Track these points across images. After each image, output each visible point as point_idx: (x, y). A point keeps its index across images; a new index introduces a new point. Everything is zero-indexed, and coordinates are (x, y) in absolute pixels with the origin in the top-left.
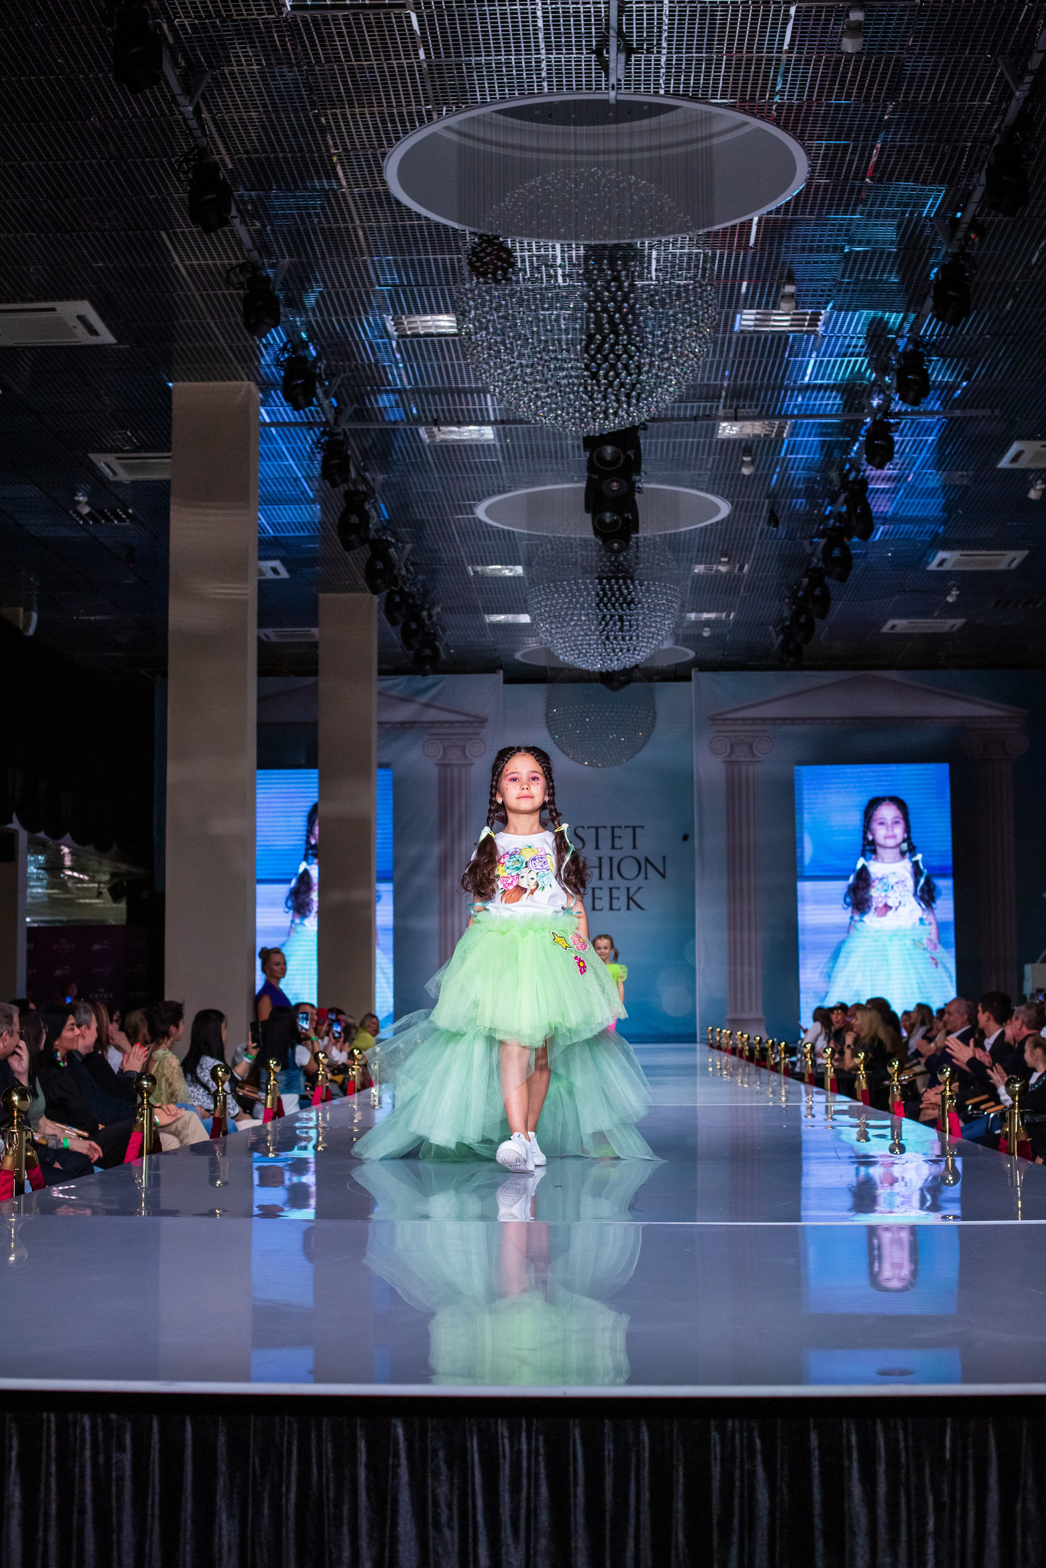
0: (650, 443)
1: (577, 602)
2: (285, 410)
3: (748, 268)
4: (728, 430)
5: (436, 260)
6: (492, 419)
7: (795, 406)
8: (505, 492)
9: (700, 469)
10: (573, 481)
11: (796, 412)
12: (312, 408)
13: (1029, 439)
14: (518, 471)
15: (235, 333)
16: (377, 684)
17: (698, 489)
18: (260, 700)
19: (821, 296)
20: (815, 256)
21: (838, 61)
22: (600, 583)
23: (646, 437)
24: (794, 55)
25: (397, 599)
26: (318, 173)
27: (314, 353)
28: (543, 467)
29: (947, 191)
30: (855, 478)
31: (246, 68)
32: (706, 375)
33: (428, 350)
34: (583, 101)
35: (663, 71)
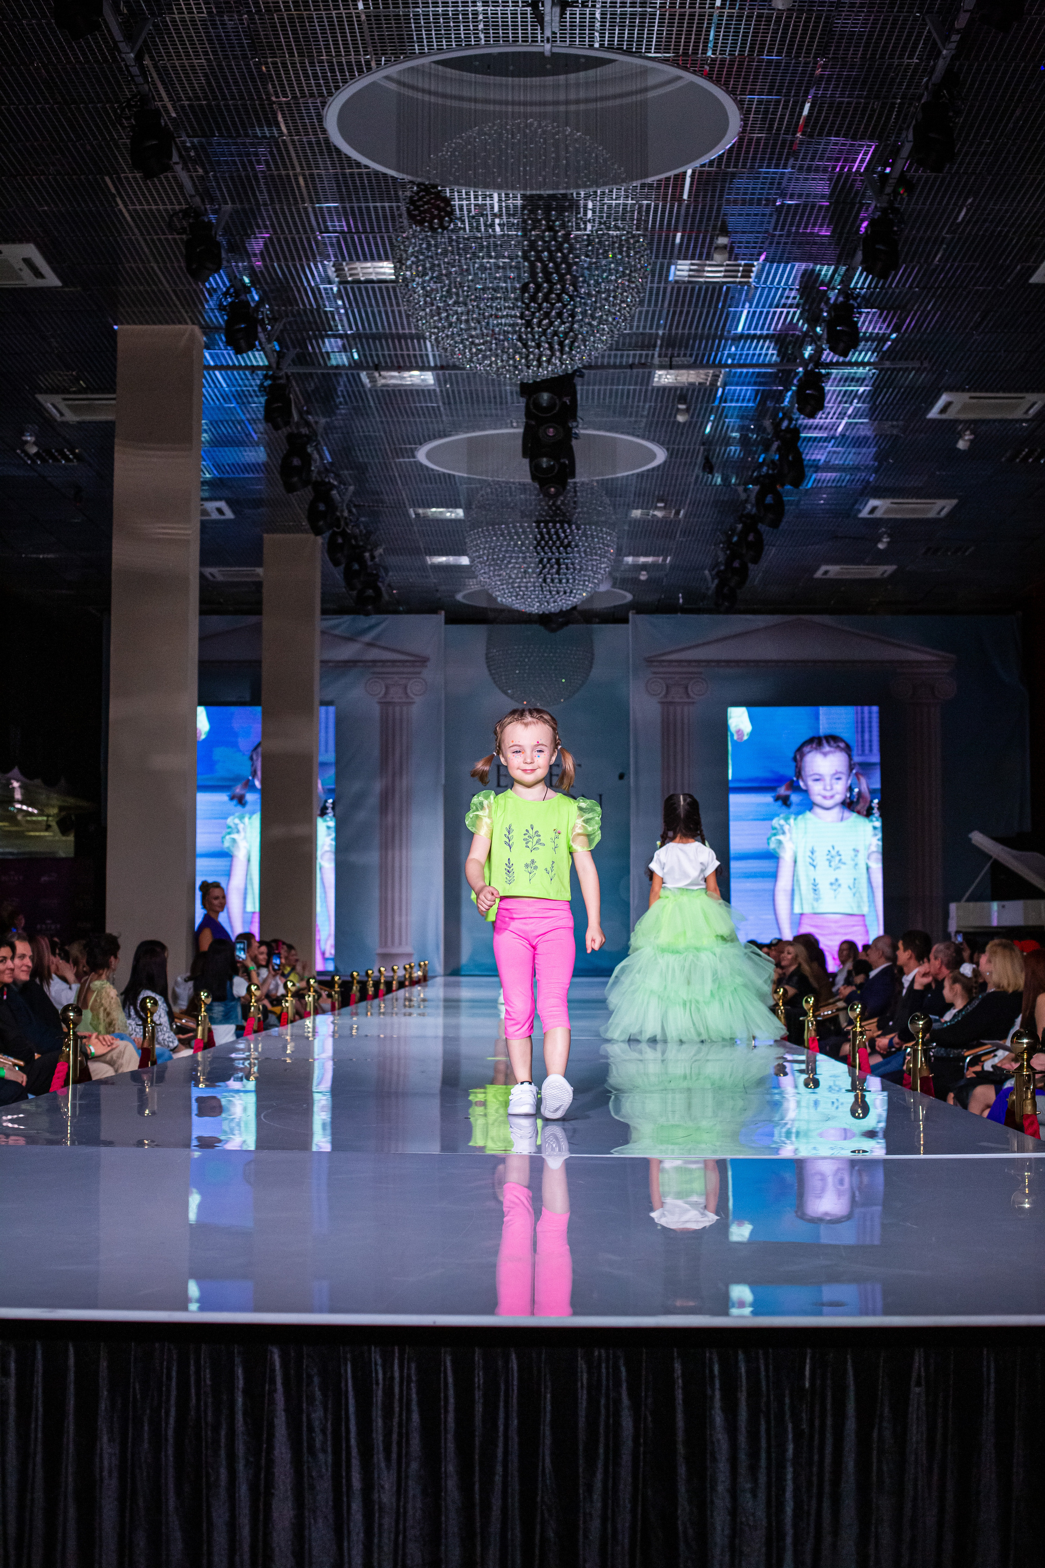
0: (588, 391)
1: (516, 545)
2: (229, 354)
3: (682, 219)
4: (664, 378)
5: (375, 208)
6: (432, 364)
7: (729, 355)
8: (445, 436)
9: (637, 416)
10: (512, 427)
11: (730, 361)
12: (256, 353)
13: (957, 391)
14: (458, 416)
15: (179, 277)
16: (320, 623)
17: (633, 435)
18: (204, 639)
19: (754, 248)
20: (746, 209)
21: (769, 17)
22: (538, 527)
23: (582, 385)
24: (726, 11)
25: (340, 541)
26: (259, 120)
27: (257, 298)
28: (482, 412)
29: (877, 147)
30: (788, 427)
31: (186, 16)
32: (642, 324)
33: (368, 296)
34: (519, 53)
35: (598, 24)
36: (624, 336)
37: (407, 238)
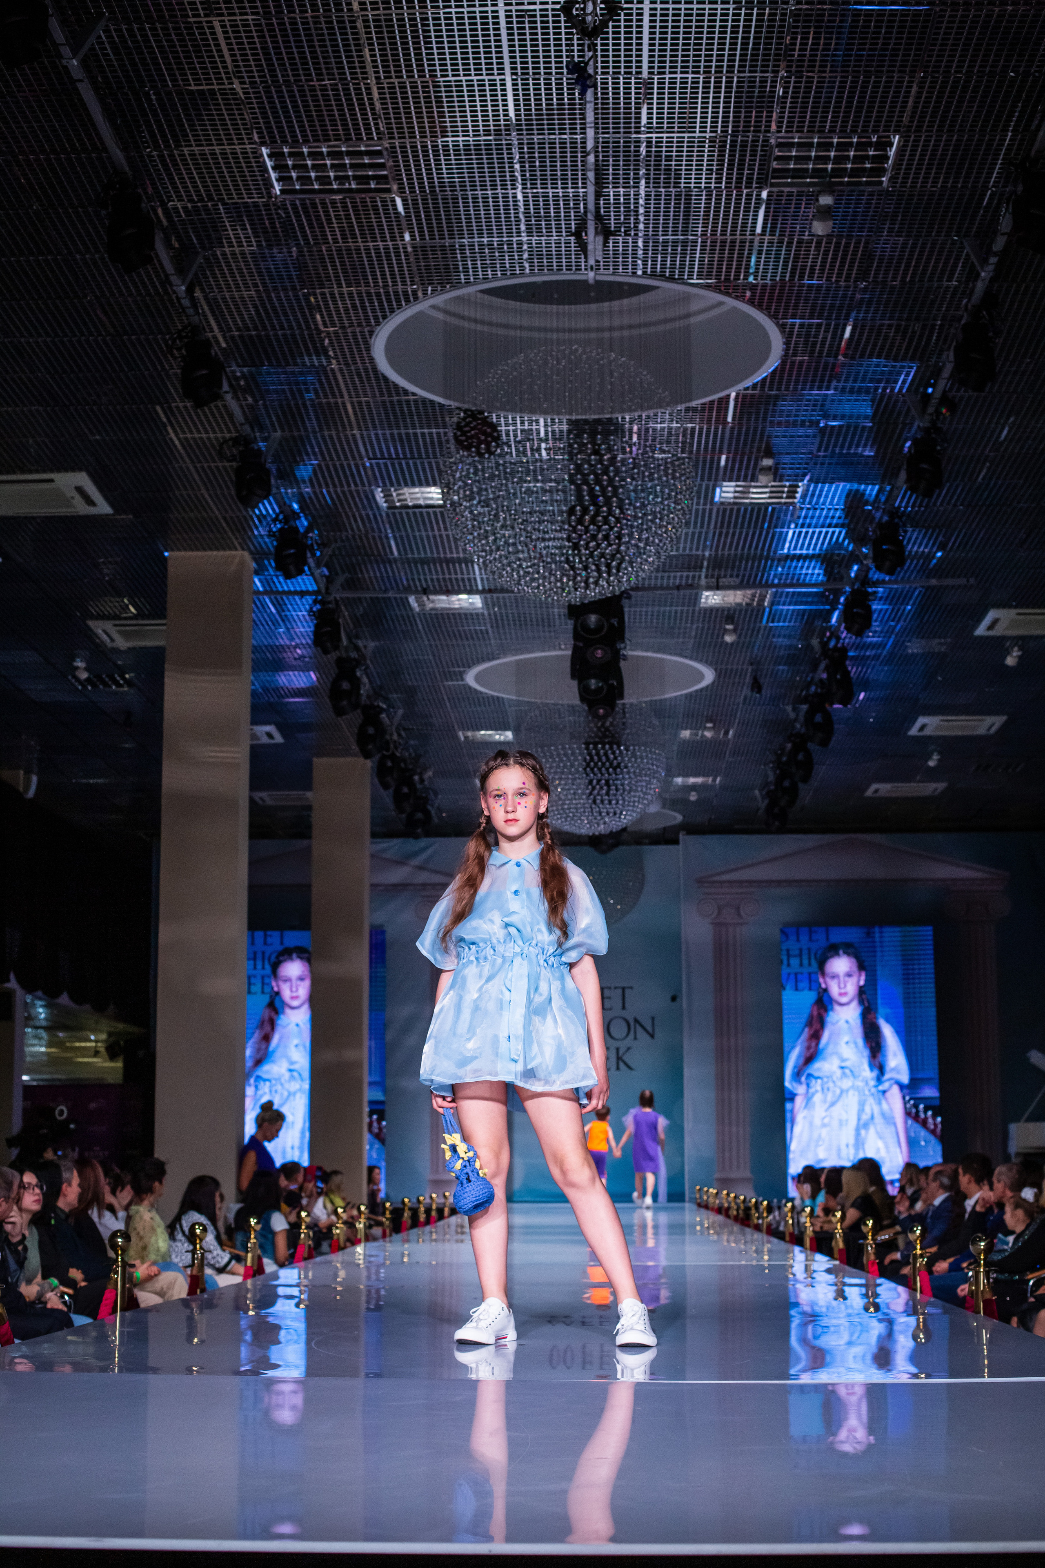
0: (635, 612)
1: (565, 766)
2: (278, 580)
3: (726, 441)
4: (711, 599)
5: (423, 434)
6: (480, 588)
7: (775, 576)
8: (494, 659)
9: (684, 637)
10: (560, 649)
11: (776, 581)
12: (305, 577)
13: (1004, 607)
14: (506, 639)
15: (229, 504)
16: (369, 846)
17: (681, 655)
18: (253, 863)
19: (799, 469)
20: (790, 431)
21: (809, 243)
22: (587, 748)
23: (630, 606)
24: (767, 238)
25: (389, 764)
26: (307, 349)
27: (306, 524)
28: (531, 634)
29: (918, 368)
30: (836, 646)
31: (237, 249)
32: (688, 545)
33: (417, 521)
34: (564, 281)
35: (640, 252)
36: (669, 557)
37: (455, 463)
